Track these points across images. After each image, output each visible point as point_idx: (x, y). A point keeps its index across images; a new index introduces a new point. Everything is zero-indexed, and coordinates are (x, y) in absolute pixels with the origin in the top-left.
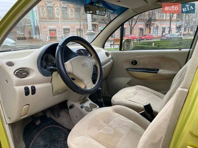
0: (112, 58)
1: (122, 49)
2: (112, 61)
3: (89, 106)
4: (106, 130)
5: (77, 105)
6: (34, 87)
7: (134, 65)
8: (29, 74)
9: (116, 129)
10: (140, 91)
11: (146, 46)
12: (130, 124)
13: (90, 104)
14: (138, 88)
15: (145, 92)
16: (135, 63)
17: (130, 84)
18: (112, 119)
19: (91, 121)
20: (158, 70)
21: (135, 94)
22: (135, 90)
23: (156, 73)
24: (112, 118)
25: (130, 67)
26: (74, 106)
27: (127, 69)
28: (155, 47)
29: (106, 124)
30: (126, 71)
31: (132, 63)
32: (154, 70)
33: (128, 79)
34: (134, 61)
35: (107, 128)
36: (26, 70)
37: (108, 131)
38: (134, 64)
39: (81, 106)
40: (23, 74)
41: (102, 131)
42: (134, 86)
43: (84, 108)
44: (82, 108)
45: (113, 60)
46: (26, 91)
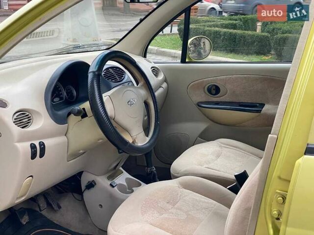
0: (165, 80)
1: (187, 60)
2: (165, 85)
3: (125, 184)
4: (173, 213)
5: (103, 182)
6: (43, 144)
7: (214, 95)
8: (31, 121)
9: (190, 213)
10: (227, 149)
11: (239, 32)
12: (212, 206)
13: (127, 180)
14: (222, 145)
15: (238, 152)
16: (214, 90)
17: (206, 137)
18: (180, 199)
19: (144, 203)
20: (263, 105)
21: (218, 156)
22: (218, 149)
23: (259, 111)
24: (180, 197)
25: (204, 100)
26: (95, 184)
27: (199, 105)
28: (263, 34)
29: (171, 206)
30: (196, 108)
31: (209, 90)
32: (255, 106)
33: (202, 126)
34: (214, 87)
35: (174, 211)
36: (27, 114)
37: (177, 215)
38: (214, 92)
39: (109, 182)
40: (24, 120)
41: (166, 215)
42: (214, 140)
43: (116, 188)
44: (113, 187)
45: (168, 84)
46: (33, 150)
